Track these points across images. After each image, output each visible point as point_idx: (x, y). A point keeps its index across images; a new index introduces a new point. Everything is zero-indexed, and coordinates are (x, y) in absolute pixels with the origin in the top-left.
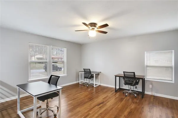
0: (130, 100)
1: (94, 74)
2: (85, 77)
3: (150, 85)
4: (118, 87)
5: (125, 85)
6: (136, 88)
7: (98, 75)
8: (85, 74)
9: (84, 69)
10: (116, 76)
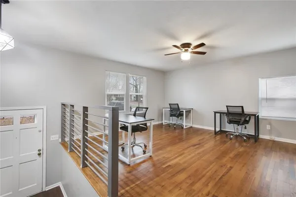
0: (237, 144)
1: (184, 111)
2: (171, 115)
3: (268, 126)
4: (218, 129)
5: (230, 123)
6: (245, 128)
7: (188, 112)
8: (171, 111)
9: (170, 104)
10: (215, 113)
